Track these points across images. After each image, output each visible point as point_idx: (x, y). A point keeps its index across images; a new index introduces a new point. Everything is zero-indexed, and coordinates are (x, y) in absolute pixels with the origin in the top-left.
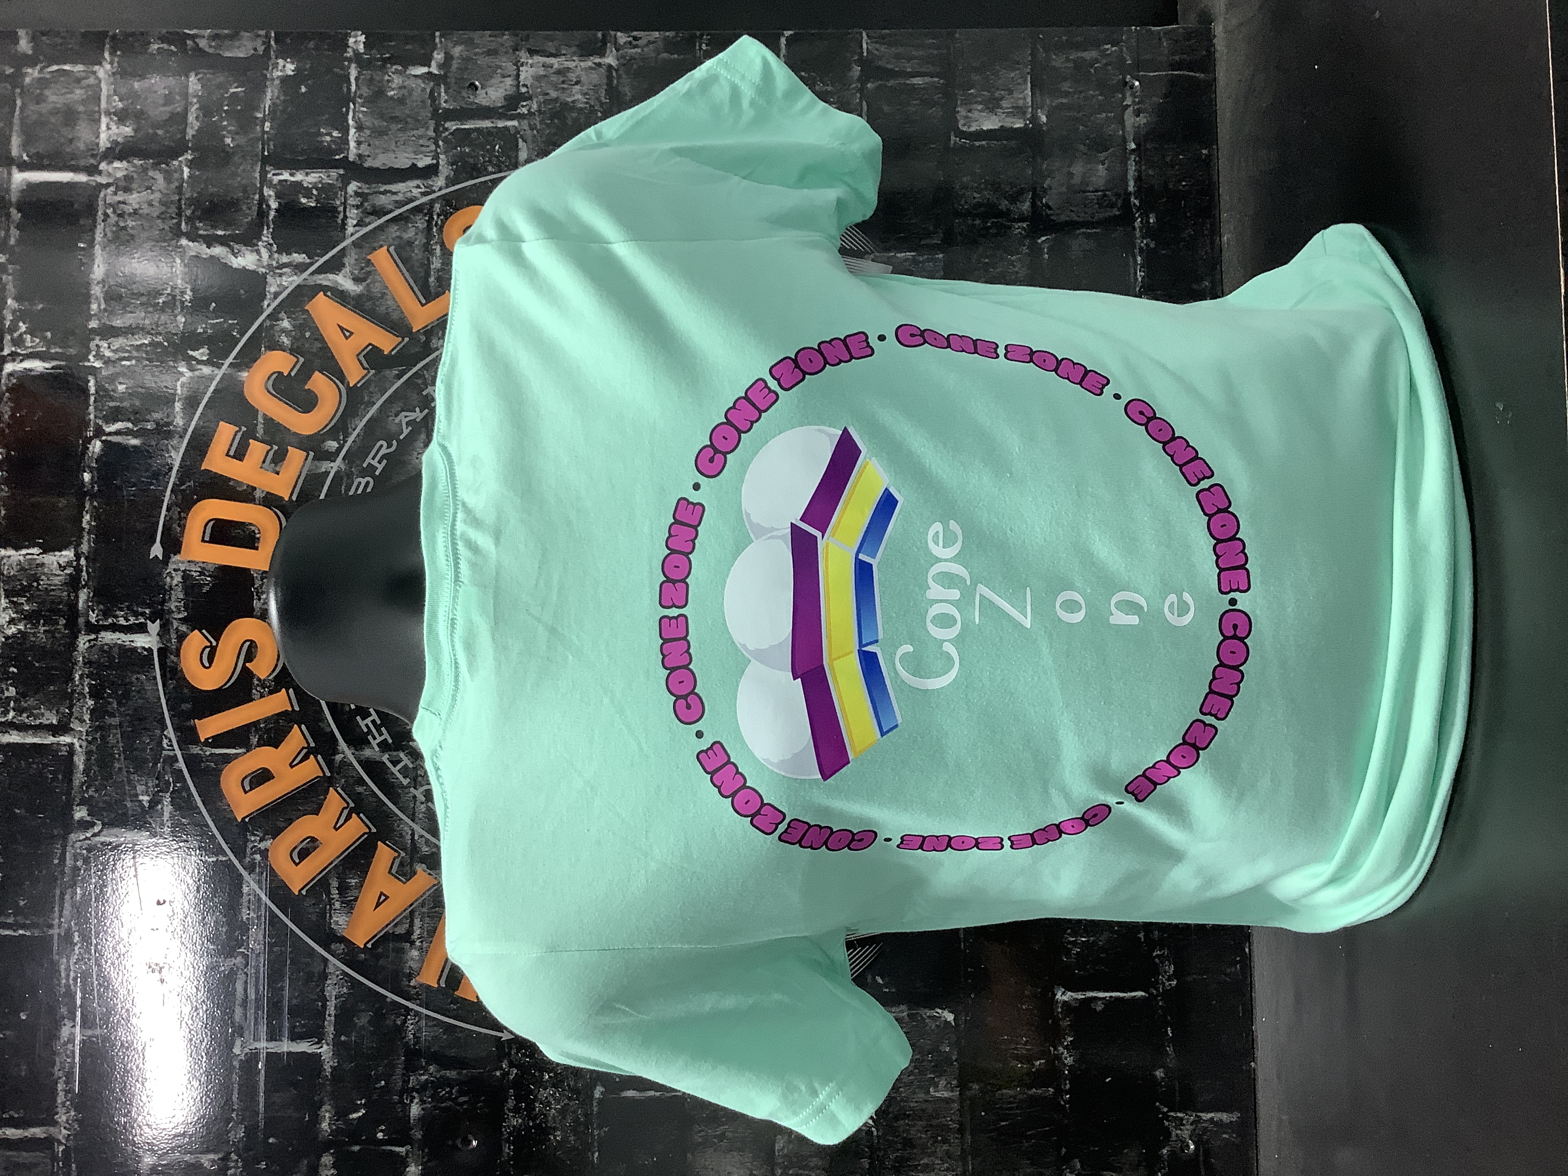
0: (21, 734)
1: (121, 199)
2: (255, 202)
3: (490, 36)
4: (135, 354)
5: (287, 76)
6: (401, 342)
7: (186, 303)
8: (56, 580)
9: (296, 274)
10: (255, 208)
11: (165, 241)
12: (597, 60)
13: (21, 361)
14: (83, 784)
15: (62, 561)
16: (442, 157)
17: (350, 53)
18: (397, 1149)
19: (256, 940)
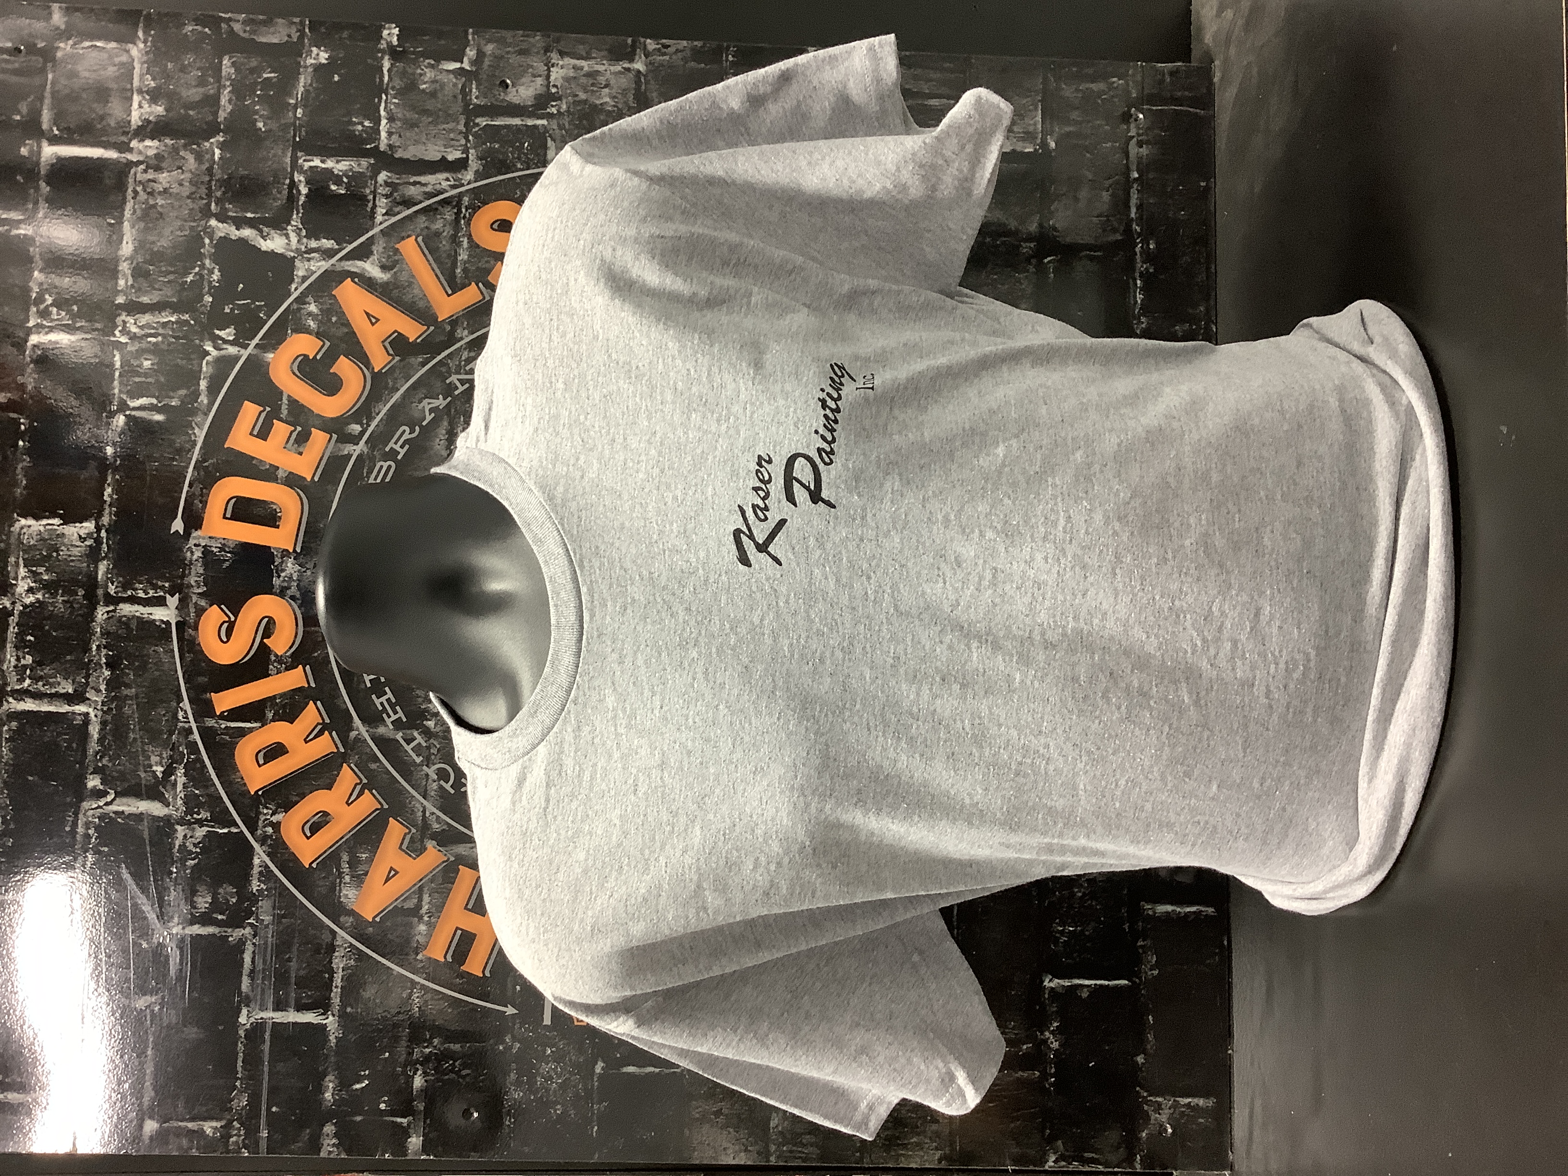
0: (37, 702)
1: (151, 177)
2: (286, 187)
3: (521, 36)
4: (161, 331)
5: (322, 65)
7: (214, 284)
8: (76, 552)
9: (324, 259)
10: (285, 192)
11: (195, 221)
12: (626, 65)
13: (47, 333)
14: (97, 753)
15: (83, 532)
16: (472, 151)
17: (383, 45)
18: (399, 1120)
19: (265, 912)
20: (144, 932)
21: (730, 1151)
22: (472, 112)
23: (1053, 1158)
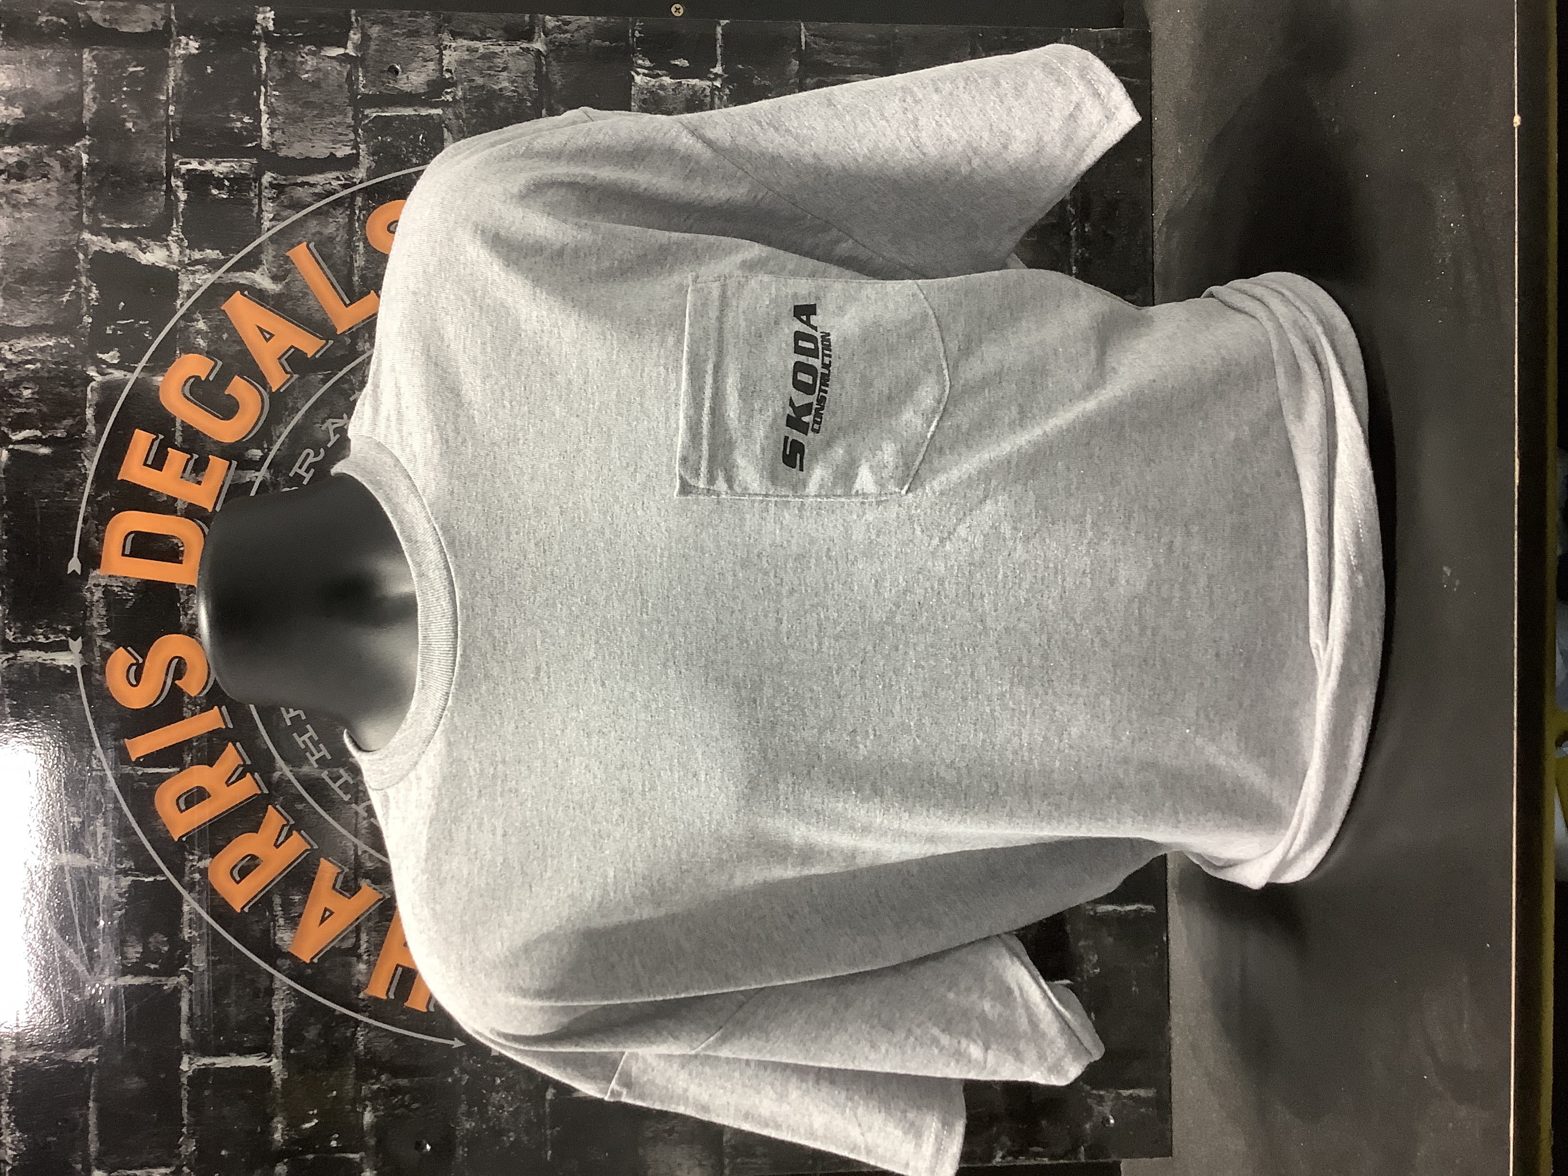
1: (15, 187)
2: (162, 193)
3: (410, 16)
4: (39, 356)
5: (192, 56)
7: (93, 303)
9: (210, 271)
10: (162, 199)
11: (66, 234)
12: (525, 45)
16: (362, 146)
17: (259, 31)
18: (351, 1156)
19: (199, 959)
20: (75, 985)
21: (685, 1167)
22: (359, 103)
23: (1000, 1154)
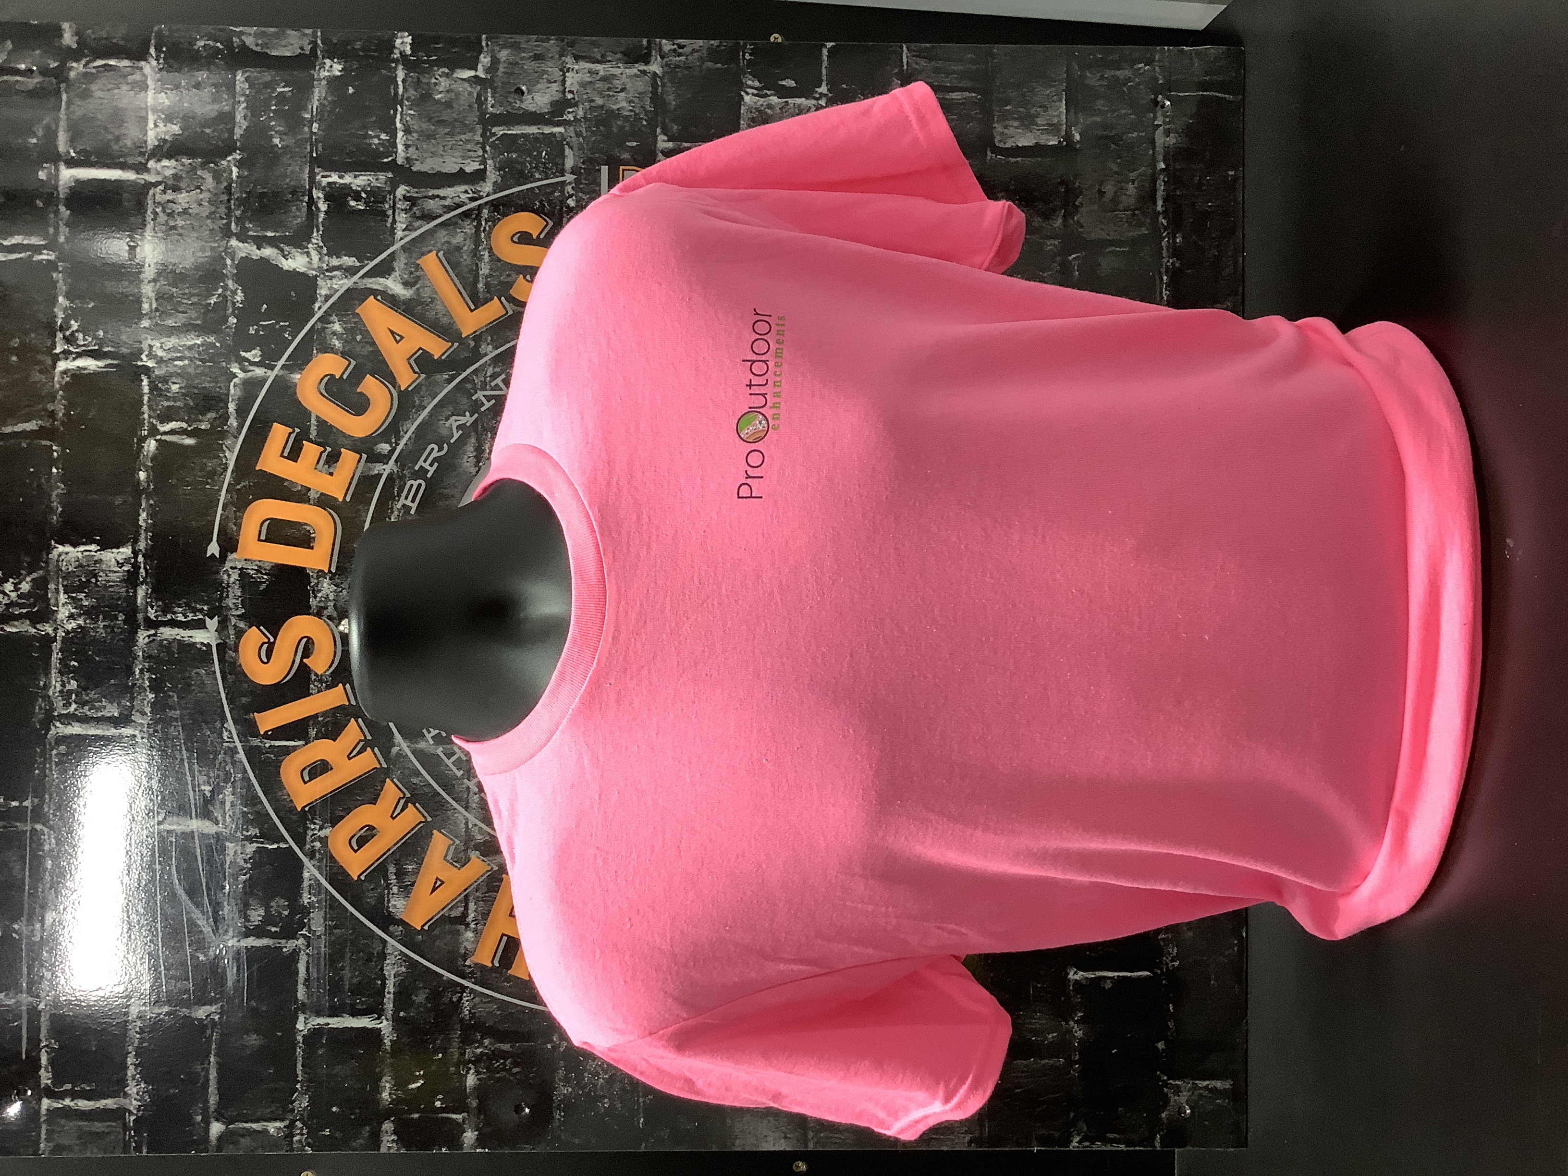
0: (84, 726)
1: (170, 198)
2: (305, 204)
3: (536, 41)
4: (187, 354)
5: (334, 77)
6: (451, 347)
7: (238, 305)
8: (115, 577)
9: (346, 277)
10: (305, 210)
11: (215, 241)
13: (74, 359)
15: (120, 558)
16: (490, 162)
17: (396, 55)
18: (454, 1116)
19: (317, 922)
20: (200, 944)
21: (770, 1139)
22: (488, 122)
23: (1077, 1139)
